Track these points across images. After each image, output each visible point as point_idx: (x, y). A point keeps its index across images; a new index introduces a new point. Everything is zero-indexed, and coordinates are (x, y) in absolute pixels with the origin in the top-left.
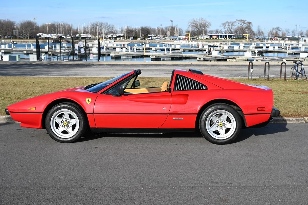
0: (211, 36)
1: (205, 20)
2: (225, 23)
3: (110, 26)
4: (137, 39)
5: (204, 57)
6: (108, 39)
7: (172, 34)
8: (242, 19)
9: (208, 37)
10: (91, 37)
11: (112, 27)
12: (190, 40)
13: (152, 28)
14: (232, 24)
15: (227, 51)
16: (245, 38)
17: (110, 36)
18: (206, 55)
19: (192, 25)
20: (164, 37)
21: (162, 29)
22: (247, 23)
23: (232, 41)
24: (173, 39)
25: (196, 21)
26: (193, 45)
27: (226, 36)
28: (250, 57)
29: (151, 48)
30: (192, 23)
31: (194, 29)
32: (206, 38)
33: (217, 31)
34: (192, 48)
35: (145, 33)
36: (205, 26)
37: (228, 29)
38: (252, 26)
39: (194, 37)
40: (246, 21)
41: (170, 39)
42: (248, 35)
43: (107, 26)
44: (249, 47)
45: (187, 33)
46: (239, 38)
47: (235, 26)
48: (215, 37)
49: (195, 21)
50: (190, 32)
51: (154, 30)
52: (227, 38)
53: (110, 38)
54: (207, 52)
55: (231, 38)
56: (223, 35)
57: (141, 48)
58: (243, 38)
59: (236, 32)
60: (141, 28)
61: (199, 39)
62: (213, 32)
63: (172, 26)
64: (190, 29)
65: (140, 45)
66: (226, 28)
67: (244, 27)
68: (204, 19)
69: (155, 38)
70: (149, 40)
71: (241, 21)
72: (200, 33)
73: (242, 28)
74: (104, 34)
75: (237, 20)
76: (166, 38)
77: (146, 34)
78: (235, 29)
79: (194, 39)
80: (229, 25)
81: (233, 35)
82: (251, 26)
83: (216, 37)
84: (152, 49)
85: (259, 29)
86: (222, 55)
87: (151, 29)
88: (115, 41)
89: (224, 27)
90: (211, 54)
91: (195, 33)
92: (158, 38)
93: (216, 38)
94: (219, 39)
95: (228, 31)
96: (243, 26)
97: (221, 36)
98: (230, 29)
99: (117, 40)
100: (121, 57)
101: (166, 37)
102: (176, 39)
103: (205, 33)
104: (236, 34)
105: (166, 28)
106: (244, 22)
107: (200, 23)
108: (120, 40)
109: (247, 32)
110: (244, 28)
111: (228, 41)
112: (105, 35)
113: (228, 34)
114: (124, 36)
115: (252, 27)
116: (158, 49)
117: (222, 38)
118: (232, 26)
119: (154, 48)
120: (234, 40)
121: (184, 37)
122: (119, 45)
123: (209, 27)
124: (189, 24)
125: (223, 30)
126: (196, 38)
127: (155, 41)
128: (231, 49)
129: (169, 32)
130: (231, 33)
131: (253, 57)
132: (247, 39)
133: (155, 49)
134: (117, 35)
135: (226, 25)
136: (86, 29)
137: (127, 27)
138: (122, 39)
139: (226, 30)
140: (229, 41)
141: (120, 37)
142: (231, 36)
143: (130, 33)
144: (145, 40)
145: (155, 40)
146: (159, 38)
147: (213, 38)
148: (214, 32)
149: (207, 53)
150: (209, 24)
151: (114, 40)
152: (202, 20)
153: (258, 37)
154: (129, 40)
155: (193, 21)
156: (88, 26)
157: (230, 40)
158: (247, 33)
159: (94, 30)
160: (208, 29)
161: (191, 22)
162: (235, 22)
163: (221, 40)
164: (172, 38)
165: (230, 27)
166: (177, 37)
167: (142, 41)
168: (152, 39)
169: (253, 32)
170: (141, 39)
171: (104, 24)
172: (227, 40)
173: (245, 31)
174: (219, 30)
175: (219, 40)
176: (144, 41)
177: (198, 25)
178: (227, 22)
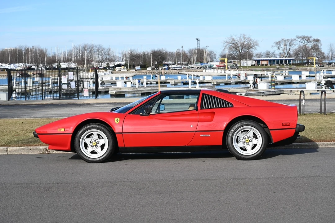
0: (258, 62)
1: (249, 38)
2: (280, 42)
3: (105, 50)
4: (146, 69)
5: (247, 91)
6: (101, 69)
7: (200, 59)
8: (306, 35)
9: (254, 63)
10: (75, 67)
11: (108, 51)
12: (228, 68)
13: (168, 52)
14: (291, 42)
15: (282, 83)
16: (310, 63)
17: (104, 65)
18: (250, 89)
19: (230, 46)
20: (187, 65)
21: (185, 52)
22: (313, 41)
23: (291, 69)
24: (201, 67)
25: (235, 39)
26: (231, 76)
27: (282, 61)
28: (315, 90)
29: (168, 81)
30: (228, 43)
31: (233, 52)
32: (252, 65)
33: (267, 54)
34: (229, 80)
35: (158, 59)
36: (249, 47)
37: (285, 51)
38: (321, 45)
39: (233, 65)
40: (311, 37)
41: (196, 68)
42: (315, 58)
43: (100, 51)
44: (314, 77)
45: (222, 58)
46: (302, 64)
47: (295, 45)
48: (264, 63)
49: (233, 40)
50: (227, 57)
51: (171, 54)
52: (283, 65)
53: (105, 68)
54: (251, 85)
55: (290, 64)
56: (277, 60)
57: (153, 81)
58: (308, 63)
59: (297, 54)
60: (152, 51)
61: (240, 66)
62: (262, 56)
63: (198, 47)
64: (227, 52)
65: (152, 77)
66: (281, 49)
67: (308, 47)
68: (247, 36)
69: (173, 66)
70: (165, 69)
71: (304, 37)
72: (242, 57)
73: (306, 49)
74: (96, 62)
75: (298, 37)
76: (191, 66)
77: (160, 60)
78: (295, 49)
79: (234, 66)
80: (286, 45)
81: (292, 60)
82: (319, 45)
83: (266, 63)
84: (170, 83)
85: (331, 49)
86: (273, 89)
87: (166, 53)
88: (112, 73)
89: (278, 48)
90: (257, 87)
91: (234, 57)
92: (178, 66)
93: (266, 65)
94: (271, 65)
95: (285, 54)
96: (307, 45)
97: (274, 61)
98: (288, 50)
99: (116, 71)
100: (124, 94)
101: (190, 64)
102: (205, 68)
103: (250, 57)
104: (297, 58)
105: (190, 52)
106: (308, 39)
107: (242, 42)
108: (120, 70)
109: (313, 54)
110: (308, 49)
111: (285, 69)
112: (96, 64)
113: (284, 58)
114: (126, 65)
115: (321, 47)
116: (179, 82)
117: (276, 65)
118: (290, 46)
119: (172, 82)
120: (294, 66)
121: (218, 64)
122: (120, 78)
123: (255, 49)
124: (225, 45)
125: (277, 52)
126: (236, 64)
127: (174, 71)
128: (288, 80)
129: (194, 57)
130: (289, 57)
131: (318, 90)
132: (314, 64)
133: (174, 82)
134: (116, 63)
135: (282, 44)
136: (68, 55)
137: (131, 50)
138: (123, 69)
139: (281, 52)
140: (287, 69)
141: (119, 65)
142: (290, 60)
143: (135, 60)
144: (158, 69)
145: (173, 69)
146: (180, 66)
147: (263, 65)
148: (264, 56)
149: (251, 87)
150: (255, 44)
151: (111, 71)
152: (245, 38)
153: (331, 61)
154: (134, 70)
155: (231, 39)
156: (71, 50)
157: (288, 66)
158: (313, 56)
159: (80, 56)
160: (254, 51)
161: (228, 41)
162: (295, 39)
163: (275, 67)
164: (199, 65)
165: (288, 47)
166: (207, 64)
167: (154, 71)
168: (169, 68)
169: (323, 54)
170: (153, 69)
171: (96, 47)
172: (283, 67)
173: (311, 53)
174: (271, 52)
175: (272, 67)
176: (157, 72)
177: (239, 45)
178: (283, 40)
